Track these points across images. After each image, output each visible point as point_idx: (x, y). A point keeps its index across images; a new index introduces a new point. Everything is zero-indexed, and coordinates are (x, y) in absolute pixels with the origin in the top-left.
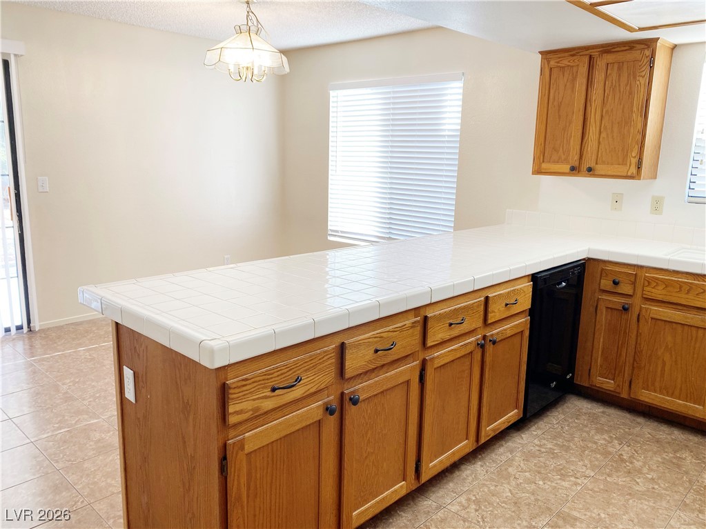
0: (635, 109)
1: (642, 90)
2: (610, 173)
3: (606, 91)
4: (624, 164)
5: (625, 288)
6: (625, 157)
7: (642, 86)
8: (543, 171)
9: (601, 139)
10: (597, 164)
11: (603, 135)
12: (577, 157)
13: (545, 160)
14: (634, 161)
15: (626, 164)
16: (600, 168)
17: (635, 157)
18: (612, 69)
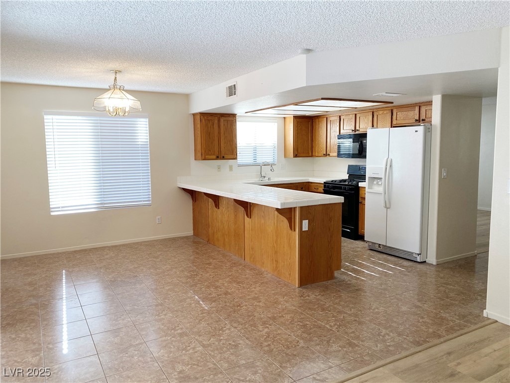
0: (233, 136)
2: (229, 158)
3: (224, 130)
10: (225, 154)
11: (225, 145)
12: (218, 152)
13: (206, 155)
16: (226, 156)
18: (225, 122)
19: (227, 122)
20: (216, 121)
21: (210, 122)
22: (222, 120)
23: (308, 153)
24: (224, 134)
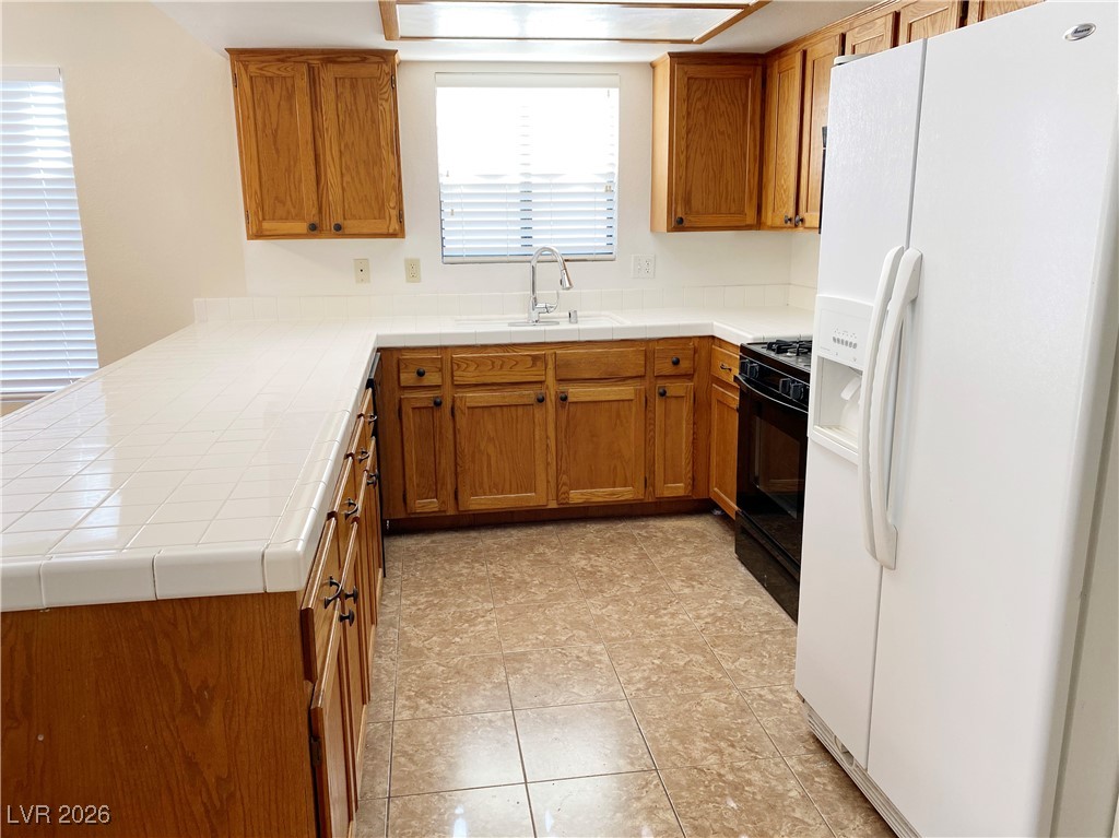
0: (383, 143)
1: (388, 118)
2: (365, 231)
3: (341, 118)
4: (381, 216)
5: (432, 378)
6: (382, 208)
7: (388, 113)
8: (268, 233)
9: (345, 184)
10: (345, 219)
11: (347, 178)
12: (314, 211)
13: (267, 218)
14: (394, 213)
15: (384, 218)
16: (350, 225)
17: (394, 208)
18: (343, 86)
19: (353, 87)
20: (302, 83)
21: (277, 88)
22: (328, 75)
23: (742, 212)
24: (341, 134)
